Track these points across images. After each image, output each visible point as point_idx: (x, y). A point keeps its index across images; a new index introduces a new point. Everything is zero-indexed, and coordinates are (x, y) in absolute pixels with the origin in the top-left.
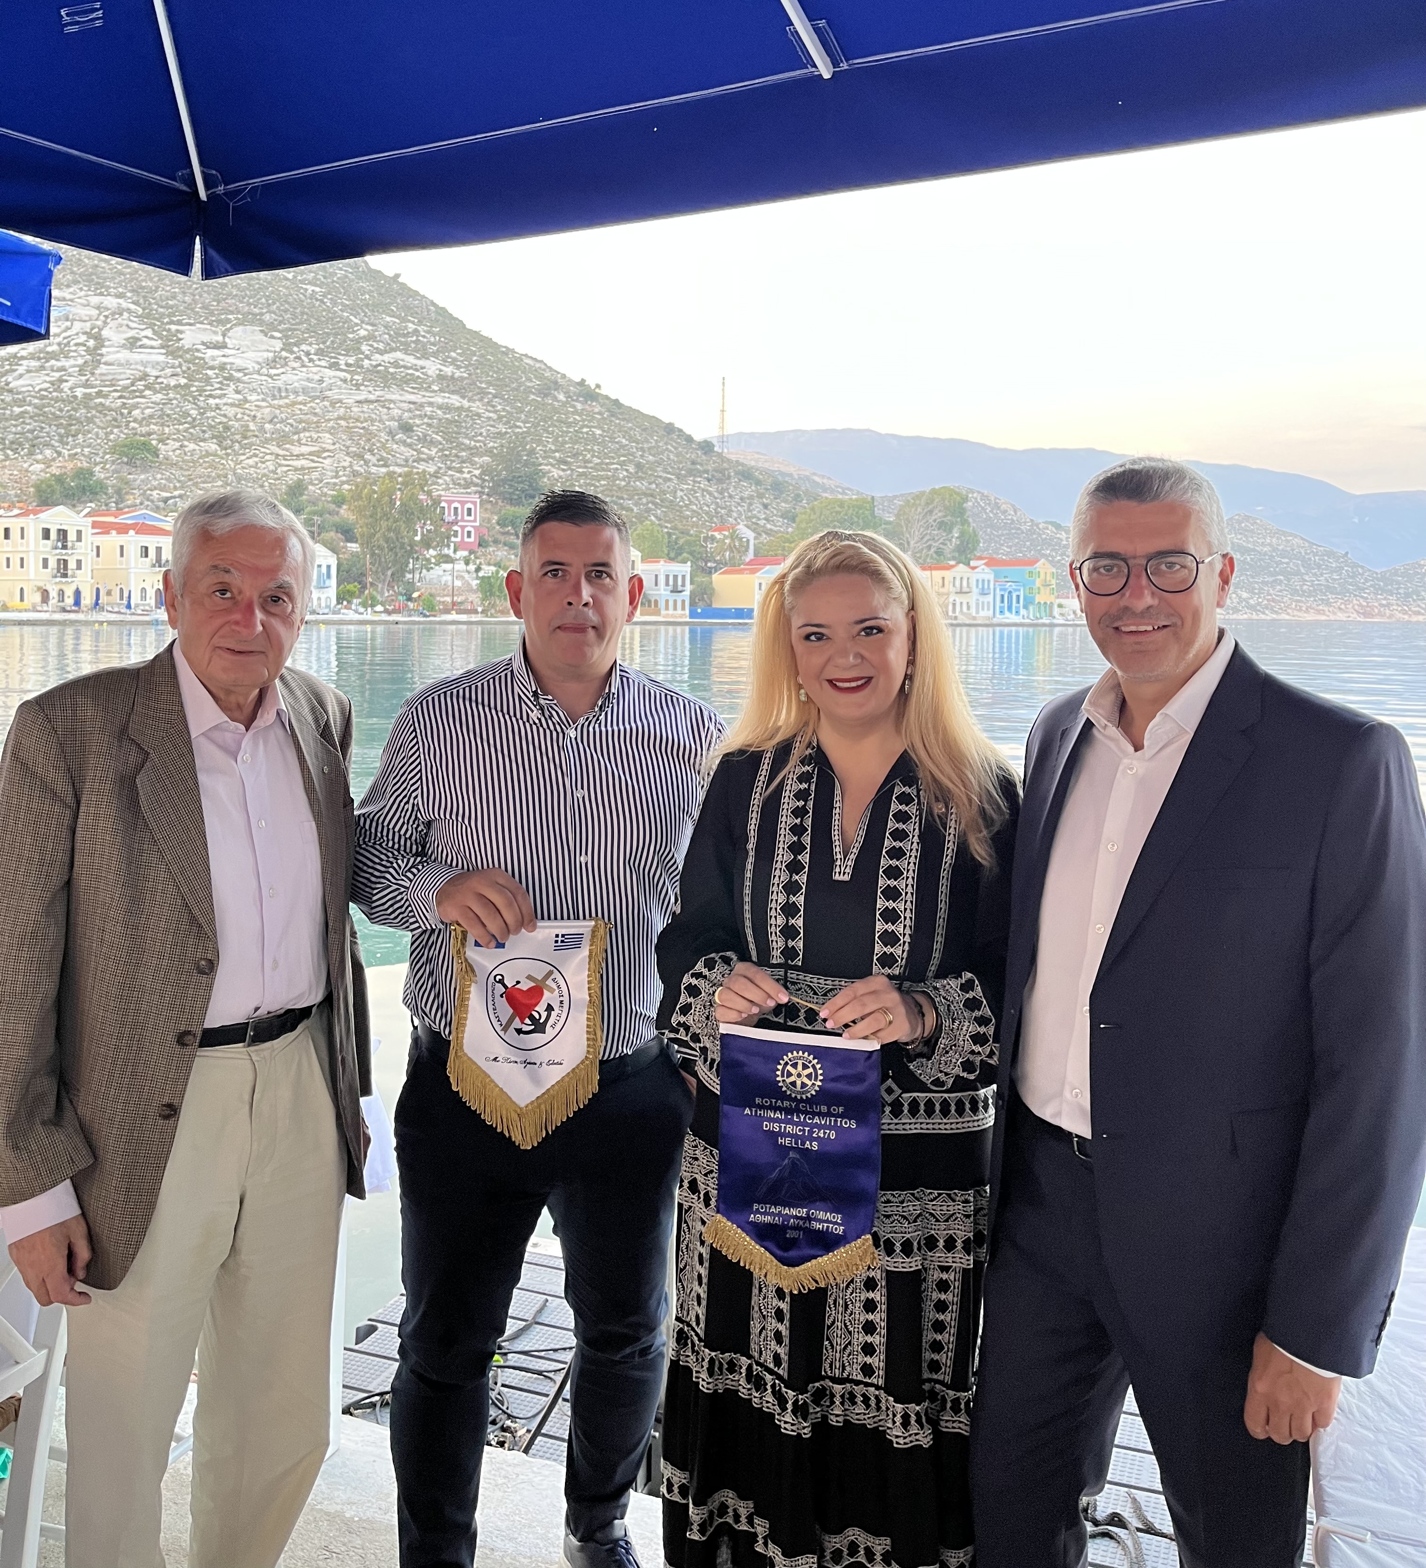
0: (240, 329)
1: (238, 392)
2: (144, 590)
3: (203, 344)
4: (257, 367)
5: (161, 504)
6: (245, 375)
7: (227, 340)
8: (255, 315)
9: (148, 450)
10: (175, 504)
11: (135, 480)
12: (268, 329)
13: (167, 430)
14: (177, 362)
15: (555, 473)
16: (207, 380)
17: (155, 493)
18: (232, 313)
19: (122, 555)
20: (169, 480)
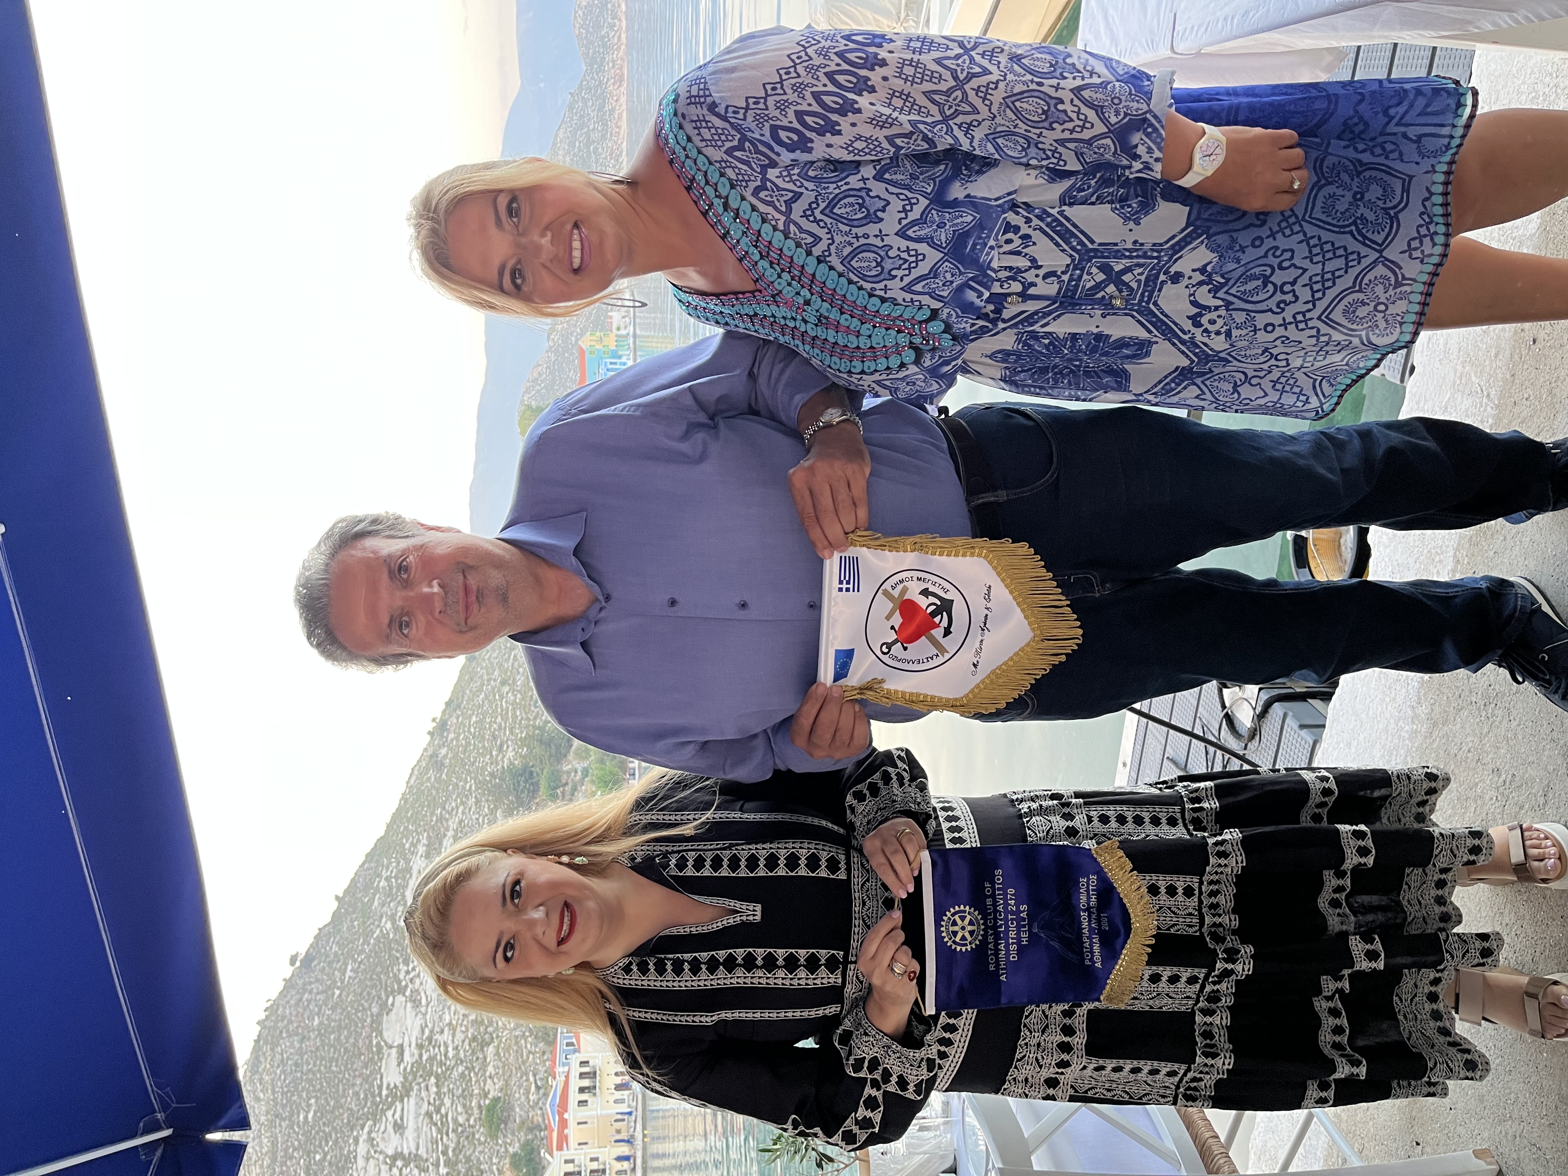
0: (386, 1034)
1: (442, 1032)
2: (616, 1102)
3: (399, 1065)
4: (420, 1016)
5: (542, 1091)
6: (427, 1026)
7: (396, 1044)
8: (373, 1021)
9: (494, 1106)
10: (541, 1079)
11: (521, 1116)
12: (385, 1009)
13: (476, 1091)
14: (416, 1087)
15: (510, 754)
16: (431, 1059)
17: (531, 1098)
18: (371, 1042)
19: (586, 1123)
20: (520, 1087)
